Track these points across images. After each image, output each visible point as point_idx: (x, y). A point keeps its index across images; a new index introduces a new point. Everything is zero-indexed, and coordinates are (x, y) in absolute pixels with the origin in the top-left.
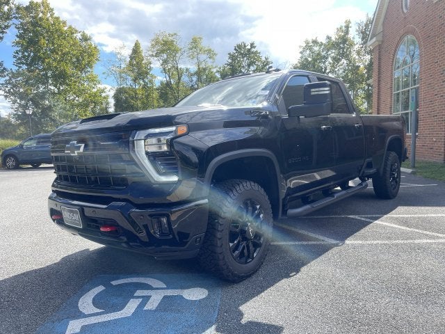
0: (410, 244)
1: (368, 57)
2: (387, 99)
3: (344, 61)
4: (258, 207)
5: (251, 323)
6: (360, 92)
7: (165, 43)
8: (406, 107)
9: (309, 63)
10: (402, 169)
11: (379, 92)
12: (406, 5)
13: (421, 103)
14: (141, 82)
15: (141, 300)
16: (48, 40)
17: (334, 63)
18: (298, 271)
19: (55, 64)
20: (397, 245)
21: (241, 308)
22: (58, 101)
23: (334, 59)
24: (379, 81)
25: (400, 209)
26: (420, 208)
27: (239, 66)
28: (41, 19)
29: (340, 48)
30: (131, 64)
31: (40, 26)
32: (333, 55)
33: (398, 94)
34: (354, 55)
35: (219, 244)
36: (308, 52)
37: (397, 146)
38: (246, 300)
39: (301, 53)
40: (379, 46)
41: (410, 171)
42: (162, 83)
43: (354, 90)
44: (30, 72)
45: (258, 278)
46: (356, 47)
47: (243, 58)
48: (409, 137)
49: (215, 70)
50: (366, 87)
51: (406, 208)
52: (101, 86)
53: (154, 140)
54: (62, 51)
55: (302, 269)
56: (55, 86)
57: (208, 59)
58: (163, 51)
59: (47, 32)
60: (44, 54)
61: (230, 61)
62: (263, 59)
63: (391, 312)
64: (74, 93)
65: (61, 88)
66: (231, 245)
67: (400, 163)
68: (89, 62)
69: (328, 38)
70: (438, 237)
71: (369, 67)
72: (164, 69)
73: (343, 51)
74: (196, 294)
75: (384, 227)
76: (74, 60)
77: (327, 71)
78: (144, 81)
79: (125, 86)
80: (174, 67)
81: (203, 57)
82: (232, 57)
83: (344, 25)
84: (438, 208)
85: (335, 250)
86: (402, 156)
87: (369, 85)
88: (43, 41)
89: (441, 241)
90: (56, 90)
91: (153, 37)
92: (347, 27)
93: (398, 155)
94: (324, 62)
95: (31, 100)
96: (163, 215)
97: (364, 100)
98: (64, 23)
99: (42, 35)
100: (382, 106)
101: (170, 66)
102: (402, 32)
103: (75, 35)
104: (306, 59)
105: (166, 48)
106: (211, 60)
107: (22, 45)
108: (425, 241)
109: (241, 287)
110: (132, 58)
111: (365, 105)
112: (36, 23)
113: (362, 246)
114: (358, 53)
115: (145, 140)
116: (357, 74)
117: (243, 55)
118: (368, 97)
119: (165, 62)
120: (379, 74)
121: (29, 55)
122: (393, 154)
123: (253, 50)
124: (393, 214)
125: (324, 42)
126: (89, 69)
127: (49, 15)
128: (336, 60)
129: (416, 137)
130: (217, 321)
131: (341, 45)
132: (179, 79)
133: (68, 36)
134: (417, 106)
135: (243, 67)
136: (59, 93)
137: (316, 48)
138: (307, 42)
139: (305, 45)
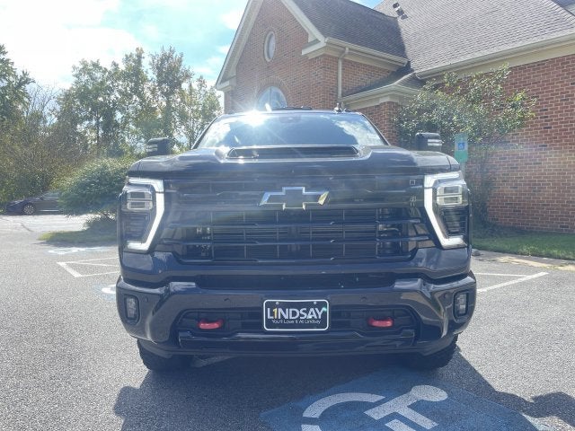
3: (136, 98)
9: (90, 92)
23: (122, 93)
29: (132, 81)
32: (120, 88)
34: (148, 94)
36: (86, 77)
39: (76, 76)
46: (150, 84)
62: (19, 73)
69: (115, 64)
71: (167, 112)
83: (135, 52)
92: (139, 57)
102: (264, 81)
104: (84, 86)
114: (153, 92)
116: (153, 116)
125: (109, 68)
137: (98, 75)
138: (84, 63)
139: (81, 67)
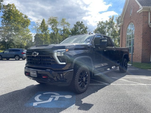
0: (129, 85)
1: (119, 28)
2: (124, 42)
3: (111, 29)
4: (86, 73)
5: (85, 103)
6: (116, 39)
7: (53, 20)
8: (130, 45)
9: (100, 29)
10: (128, 64)
11: (122, 40)
12: (131, 13)
13: (135, 44)
14: (44, 32)
15: (53, 98)
16: (13, 17)
17: (108, 29)
18: (97, 91)
19: (15, 25)
20: (125, 85)
21: (82, 100)
22: (15, 37)
23: (108, 28)
24: (122, 36)
25: (127, 76)
26: (133, 76)
27: (77, 29)
28: (11, 10)
29: (110, 25)
30: (41, 26)
31: (11, 12)
32: (108, 27)
33: (128, 41)
34: (115, 27)
35: (76, 82)
36: (100, 25)
37: (127, 57)
38: (83, 98)
39: (98, 25)
40: (122, 25)
41: (131, 65)
42: (51, 33)
43: (114, 38)
44: (6, 27)
45: (86, 93)
46: (115, 25)
47: (79, 26)
48: (130, 54)
49: (69, 30)
50: (118, 38)
51: (129, 75)
52: (31, 33)
53: (59, 53)
54: (18, 21)
55: (98, 91)
56: (15, 32)
57: (67, 26)
58: (52, 23)
59: (13, 14)
60: (12, 21)
61: (74, 27)
62: (85, 27)
63: (122, 101)
64: (21, 35)
65: (17, 33)
66: (79, 83)
67: (127, 62)
68: (27, 25)
69: (107, 21)
70: (137, 84)
71: (119, 31)
72: (52, 29)
73: (111, 26)
74: (68, 97)
75: (122, 81)
76: (22, 24)
77: (106, 32)
78: (45, 32)
79: (39, 33)
80: (55, 28)
81: (65, 25)
82: (75, 26)
83: (112, 17)
84: (138, 76)
85: (108, 86)
86: (128, 60)
87: (119, 37)
88: (11, 17)
89: (138, 84)
90: (15, 34)
91: (49, 18)
92: (113, 18)
93: (127, 60)
94: (105, 29)
95: (6, 37)
96: (61, 73)
97: (117, 42)
98: (19, 12)
99: (11, 15)
100: (123, 44)
101: (54, 27)
102: (129, 22)
103: (22, 16)
104: (99, 28)
105: (53, 22)
106: (68, 26)
107: (4, 18)
108: (133, 84)
109: (81, 95)
110: (41, 24)
111: (118, 43)
112: (10, 11)
113: (116, 85)
114: (116, 26)
115: (57, 52)
116: (115, 33)
117: (79, 25)
118: (119, 41)
119: (53, 26)
120: (122, 34)
121: (7, 21)
122: (125, 59)
123: (82, 24)
124: (125, 77)
125: (105, 22)
126: (27, 27)
127: (14, 9)
128: (109, 28)
129: (133, 54)
130: (75, 103)
131: (110, 24)
132: (57, 32)
133: (20, 16)
134: (133, 45)
135: (79, 29)
136: (16, 35)
137: (103, 24)
138: (100, 22)
139: (99, 23)
